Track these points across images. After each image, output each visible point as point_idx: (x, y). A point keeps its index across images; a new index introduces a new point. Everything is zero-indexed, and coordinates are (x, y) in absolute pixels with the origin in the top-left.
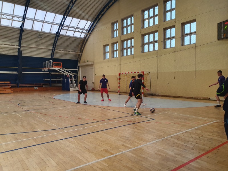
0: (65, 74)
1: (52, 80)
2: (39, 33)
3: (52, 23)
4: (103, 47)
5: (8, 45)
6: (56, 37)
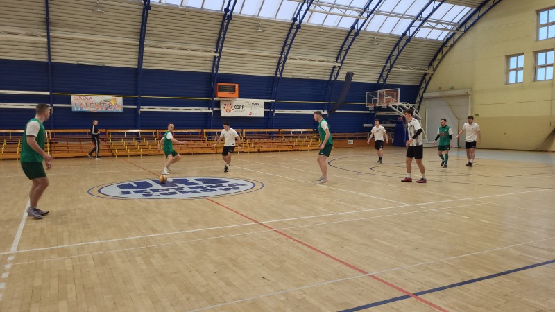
2: (374, 36)
3: (403, 16)
4: (503, 59)
5: (323, 61)
6: (399, 41)
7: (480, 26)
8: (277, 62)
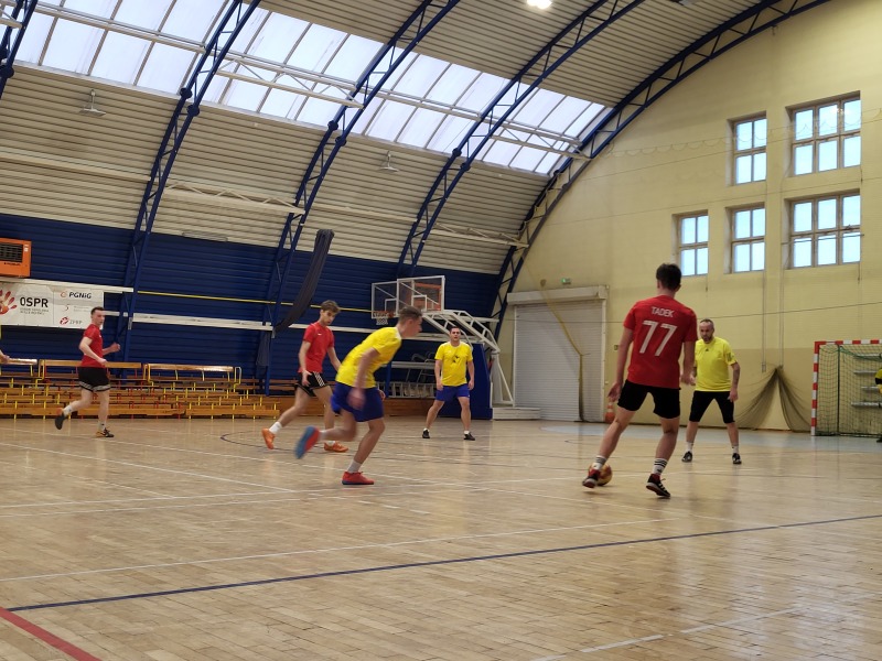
2: (385, 151)
3: (451, 111)
4: (669, 220)
5: (261, 200)
6: (446, 168)
7: (621, 147)
8: (142, 193)
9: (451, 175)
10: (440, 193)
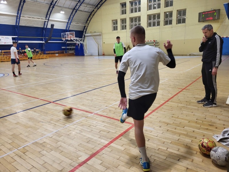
0: (77, 42)
1: (67, 47)
4: (111, 21)
5: (39, 19)
6: (73, 12)
7: (103, 8)
8: (16, 18)
9: (74, 13)
10: (72, 16)
